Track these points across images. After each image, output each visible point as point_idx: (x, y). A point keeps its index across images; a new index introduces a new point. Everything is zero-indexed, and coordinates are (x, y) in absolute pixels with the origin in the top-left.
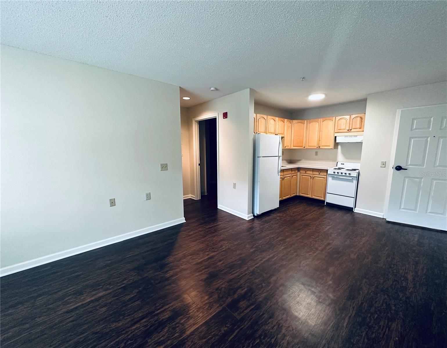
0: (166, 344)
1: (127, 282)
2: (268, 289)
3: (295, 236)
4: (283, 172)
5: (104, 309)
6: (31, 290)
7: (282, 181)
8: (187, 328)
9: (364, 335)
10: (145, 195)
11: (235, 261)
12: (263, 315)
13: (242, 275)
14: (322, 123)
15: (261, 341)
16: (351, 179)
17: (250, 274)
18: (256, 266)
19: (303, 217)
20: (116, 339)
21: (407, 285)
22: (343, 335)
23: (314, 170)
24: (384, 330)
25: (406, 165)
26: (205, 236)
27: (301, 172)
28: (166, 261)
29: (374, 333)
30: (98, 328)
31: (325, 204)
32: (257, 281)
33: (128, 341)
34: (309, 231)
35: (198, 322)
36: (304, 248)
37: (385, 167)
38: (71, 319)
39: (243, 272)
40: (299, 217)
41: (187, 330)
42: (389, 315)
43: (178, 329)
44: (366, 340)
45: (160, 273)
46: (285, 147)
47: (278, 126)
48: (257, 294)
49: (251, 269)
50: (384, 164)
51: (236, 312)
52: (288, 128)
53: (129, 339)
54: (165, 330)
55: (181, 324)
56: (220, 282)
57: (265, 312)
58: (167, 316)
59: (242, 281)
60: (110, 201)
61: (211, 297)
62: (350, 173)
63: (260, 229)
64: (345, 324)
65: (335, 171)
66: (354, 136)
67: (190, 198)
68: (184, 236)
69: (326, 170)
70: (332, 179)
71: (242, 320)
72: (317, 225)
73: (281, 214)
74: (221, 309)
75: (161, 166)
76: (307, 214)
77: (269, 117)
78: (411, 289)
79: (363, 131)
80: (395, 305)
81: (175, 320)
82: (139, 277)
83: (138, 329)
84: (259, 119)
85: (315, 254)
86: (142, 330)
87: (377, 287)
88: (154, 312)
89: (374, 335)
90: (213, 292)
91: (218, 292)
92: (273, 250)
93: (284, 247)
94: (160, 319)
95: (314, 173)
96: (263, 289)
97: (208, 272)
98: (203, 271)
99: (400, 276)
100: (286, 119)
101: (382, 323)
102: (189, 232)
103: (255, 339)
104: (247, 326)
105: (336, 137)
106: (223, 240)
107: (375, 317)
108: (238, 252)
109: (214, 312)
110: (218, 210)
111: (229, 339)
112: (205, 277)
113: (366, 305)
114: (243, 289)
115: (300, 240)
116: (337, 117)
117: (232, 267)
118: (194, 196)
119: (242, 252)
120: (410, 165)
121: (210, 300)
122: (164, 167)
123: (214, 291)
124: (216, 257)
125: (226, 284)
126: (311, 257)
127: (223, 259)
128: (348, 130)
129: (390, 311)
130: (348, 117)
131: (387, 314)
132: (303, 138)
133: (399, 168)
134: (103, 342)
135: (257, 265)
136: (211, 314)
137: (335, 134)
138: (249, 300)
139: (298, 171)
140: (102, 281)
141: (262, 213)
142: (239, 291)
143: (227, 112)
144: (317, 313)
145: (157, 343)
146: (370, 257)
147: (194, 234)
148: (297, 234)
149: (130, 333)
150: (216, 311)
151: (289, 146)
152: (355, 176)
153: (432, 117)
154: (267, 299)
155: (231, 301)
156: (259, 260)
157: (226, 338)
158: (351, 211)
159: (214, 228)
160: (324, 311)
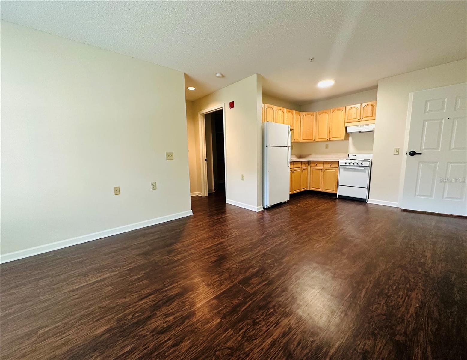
0: (175, 315)
1: (134, 265)
2: (281, 268)
3: (307, 224)
4: (293, 165)
5: (110, 288)
6: (34, 273)
7: (292, 174)
8: (197, 302)
9: (382, 303)
10: (151, 184)
11: (246, 245)
12: (277, 289)
13: (253, 257)
14: (331, 113)
15: (275, 311)
16: (364, 168)
17: (262, 256)
18: (267, 249)
19: (315, 208)
20: (123, 312)
21: (426, 261)
22: (361, 304)
23: (324, 162)
24: (403, 299)
25: (420, 150)
26: (214, 226)
27: (312, 165)
28: (174, 247)
29: (393, 302)
30: (104, 304)
31: (337, 197)
32: (269, 261)
33: (135, 314)
34: (321, 219)
35: (208, 297)
36: (317, 234)
37: (398, 154)
38: (76, 297)
39: (254, 255)
40: (311, 208)
41: (197, 303)
42: (408, 286)
43: (187, 303)
44: (385, 308)
45: (168, 257)
46: (294, 140)
47: (286, 118)
48: (270, 272)
49: (263, 252)
50: (398, 151)
51: (248, 287)
52: (297, 120)
53: (137, 312)
54: (175, 304)
55: (191, 298)
56: (231, 263)
57: (278, 287)
58: (176, 292)
59: (253, 262)
60: (115, 190)
61: (222, 275)
62: (362, 162)
63: (271, 219)
64: (362, 295)
65: (347, 162)
66: (365, 125)
67: (197, 196)
68: (192, 226)
69: (338, 162)
70: (344, 171)
71: (255, 294)
72: (330, 214)
73: (292, 206)
74: (232, 285)
75: (167, 155)
76: (319, 205)
77: (277, 107)
78: (430, 265)
79: (375, 119)
80: (414, 278)
81: (184, 296)
82: (146, 261)
83: (146, 303)
84: (266, 109)
85: (329, 238)
86: (151, 304)
87: (394, 263)
88: (162, 289)
89: (393, 304)
90: (223, 272)
91: (229, 272)
92: (284, 236)
93: (296, 233)
94: (169, 295)
95: (325, 165)
96: (275, 268)
97: (217, 255)
98: (212, 255)
99: (418, 254)
100: (294, 111)
101: (401, 293)
102: (197, 223)
103: (269, 309)
104: (260, 299)
105: (346, 127)
106: (233, 228)
107: (394, 288)
108: (248, 238)
109: (225, 288)
110: (226, 204)
111: (242, 310)
112: (214, 259)
113: (383, 279)
114: (255, 269)
115: (312, 227)
116: (347, 107)
117: (242, 251)
118: (201, 193)
119: (253, 238)
120: (425, 149)
121: (220, 278)
122: (170, 156)
123: (224, 270)
124: (226, 243)
125: (237, 264)
126: (324, 241)
127: (233, 244)
128: (359, 119)
129: (409, 283)
130: (358, 106)
131: (406, 285)
132: (313, 131)
133: (413, 153)
134: (110, 315)
135: (269, 248)
136: (221, 290)
137: (346, 124)
138: (261, 277)
139: (308, 165)
140: (108, 265)
141: (272, 206)
142: (251, 270)
143: (233, 102)
144: (333, 287)
145: (166, 315)
146: (386, 240)
147: (203, 224)
148: (309, 223)
149: (137, 307)
150: (227, 287)
151: (298, 139)
152: (368, 165)
153: (445, 98)
154: (280, 276)
155: (243, 278)
156: (270, 244)
157: (239, 309)
158: (364, 202)
159: (223, 219)
160: (340, 284)
